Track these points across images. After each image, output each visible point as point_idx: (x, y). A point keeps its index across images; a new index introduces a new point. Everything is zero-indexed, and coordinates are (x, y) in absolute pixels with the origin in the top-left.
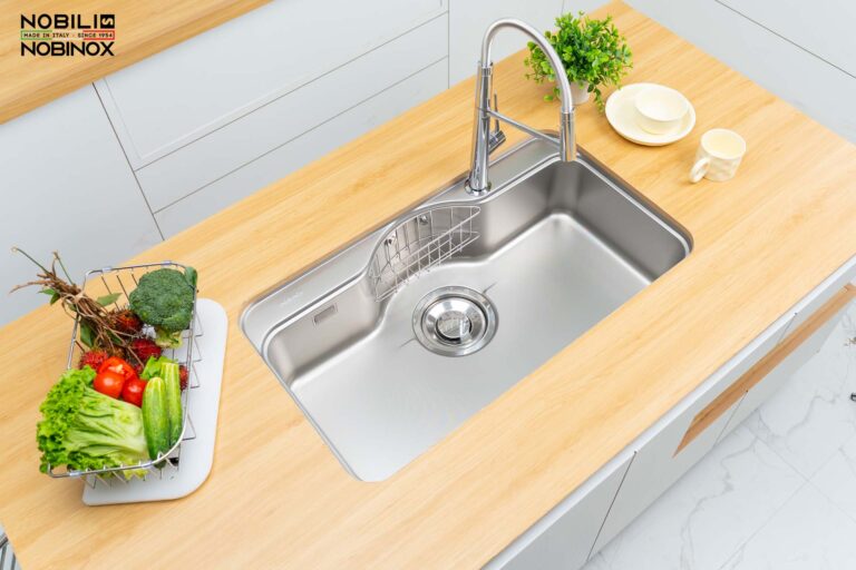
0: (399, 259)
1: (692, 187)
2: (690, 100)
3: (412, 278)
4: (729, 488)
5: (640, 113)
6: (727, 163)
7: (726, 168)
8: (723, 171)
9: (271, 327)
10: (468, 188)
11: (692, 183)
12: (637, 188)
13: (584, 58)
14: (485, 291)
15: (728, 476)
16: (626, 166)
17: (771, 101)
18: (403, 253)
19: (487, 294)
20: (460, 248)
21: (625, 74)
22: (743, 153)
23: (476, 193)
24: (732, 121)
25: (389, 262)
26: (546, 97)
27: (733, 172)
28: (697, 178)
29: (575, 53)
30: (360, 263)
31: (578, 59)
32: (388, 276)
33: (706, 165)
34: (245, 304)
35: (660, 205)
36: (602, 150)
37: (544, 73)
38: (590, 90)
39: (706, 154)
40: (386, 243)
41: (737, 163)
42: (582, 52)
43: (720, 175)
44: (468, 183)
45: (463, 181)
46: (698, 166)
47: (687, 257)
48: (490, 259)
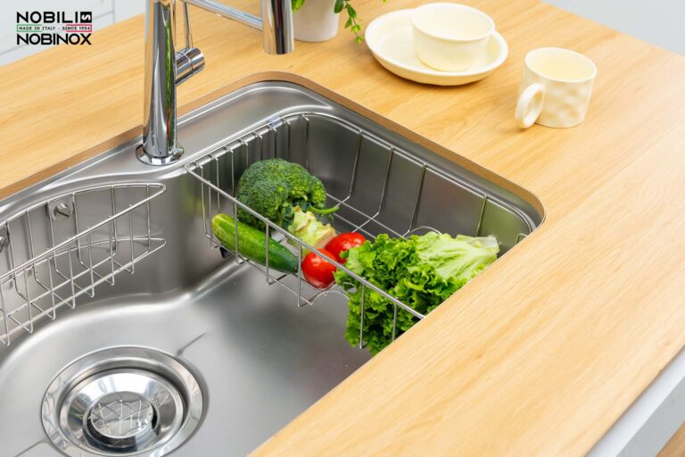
1: (520, 137)
6: (572, 90)
7: (570, 100)
8: (567, 107)
10: (145, 158)
11: (523, 130)
12: (433, 140)
14: (180, 352)
19: (185, 357)
22: (593, 75)
23: (157, 162)
27: (582, 111)
28: (529, 121)
33: (538, 96)
35: (477, 160)
38: (337, 9)
39: (536, 78)
41: (587, 92)
43: (564, 118)
44: (142, 150)
45: (130, 146)
46: (527, 95)
47: (536, 232)
48: (187, 297)
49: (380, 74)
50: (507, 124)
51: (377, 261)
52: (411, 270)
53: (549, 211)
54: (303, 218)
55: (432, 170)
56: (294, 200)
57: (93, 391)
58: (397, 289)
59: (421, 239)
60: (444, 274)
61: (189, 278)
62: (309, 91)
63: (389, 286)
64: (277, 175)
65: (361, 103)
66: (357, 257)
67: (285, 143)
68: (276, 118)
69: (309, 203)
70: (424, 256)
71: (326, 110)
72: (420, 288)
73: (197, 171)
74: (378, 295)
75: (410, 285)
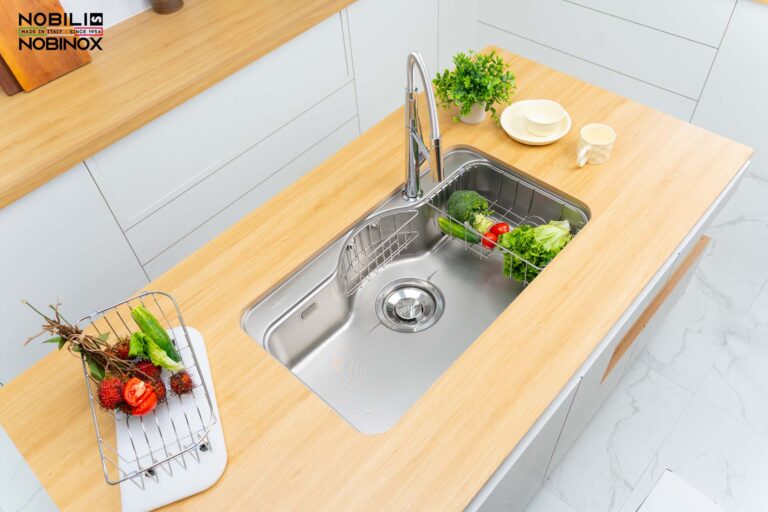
0: (359, 260)
1: (579, 171)
2: (565, 108)
3: (372, 274)
4: (636, 410)
5: (529, 121)
6: (603, 148)
7: (603, 152)
8: (601, 155)
9: (268, 326)
10: (405, 197)
11: (579, 168)
13: (479, 84)
14: (429, 278)
15: (634, 401)
16: (525, 163)
17: (623, 101)
18: (361, 256)
19: (431, 281)
20: (405, 246)
21: (512, 93)
22: (614, 139)
23: (412, 200)
24: (601, 116)
25: (351, 265)
26: (454, 119)
27: (608, 156)
28: (582, 163)
29: (472, 82)
30: (330, 266)
31: (475, 86)
32: (353, 276)
33: (587, 153)
34: (244, 310)
35: (558, 187)
36: (504, 154)
37: (450, 101)
38: (487, 109)
39: (586, 143)
40: (348, 248)
41: (611, 147)
42: (478, 80)
43: (599, 159)
44: (405, 193)
45: (400, 192)
46: (582, 153)
47: (588, 223)
48: (428, 253)
49: (509, 140)
50: (572, 165)
51: (517, 243)
52: (533, 246)
53: (593, 213)
54: (479, 217)
55: (537, 190)
56: (474, 210)
57: (394, 299)
58: (527, 254)
59: (536, 230)
60: (547, 247)
61: (428, 244)
62: (476, 153)
63: (523, 252)
64: (467, 199)
65: (501, 159)
66: (506, 240)
67: (466, 181)
68: (461, 169)
69: (481, 210)
70: (538, 239)
71: (484, 162)
72: (537, 255)
73: (430, 202)
74: (518, 257)
75: (533, 254)
